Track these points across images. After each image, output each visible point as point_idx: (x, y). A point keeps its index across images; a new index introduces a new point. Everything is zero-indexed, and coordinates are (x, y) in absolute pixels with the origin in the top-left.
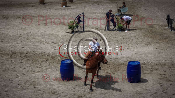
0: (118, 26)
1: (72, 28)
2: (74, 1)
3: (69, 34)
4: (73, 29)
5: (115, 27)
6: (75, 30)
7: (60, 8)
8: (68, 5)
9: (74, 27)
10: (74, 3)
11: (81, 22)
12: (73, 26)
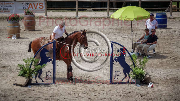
0: (135, 73)
1: (27, 75)
2: (36, 29)
3: (20, 87)
4: (29, 77)
5: (126, 76)
6: (33, 81)
7: (4, 40)
8: (24, 35)
9: (31, 73)
10: (37, 32)
11: (49, 61)
12: (30, 69)
